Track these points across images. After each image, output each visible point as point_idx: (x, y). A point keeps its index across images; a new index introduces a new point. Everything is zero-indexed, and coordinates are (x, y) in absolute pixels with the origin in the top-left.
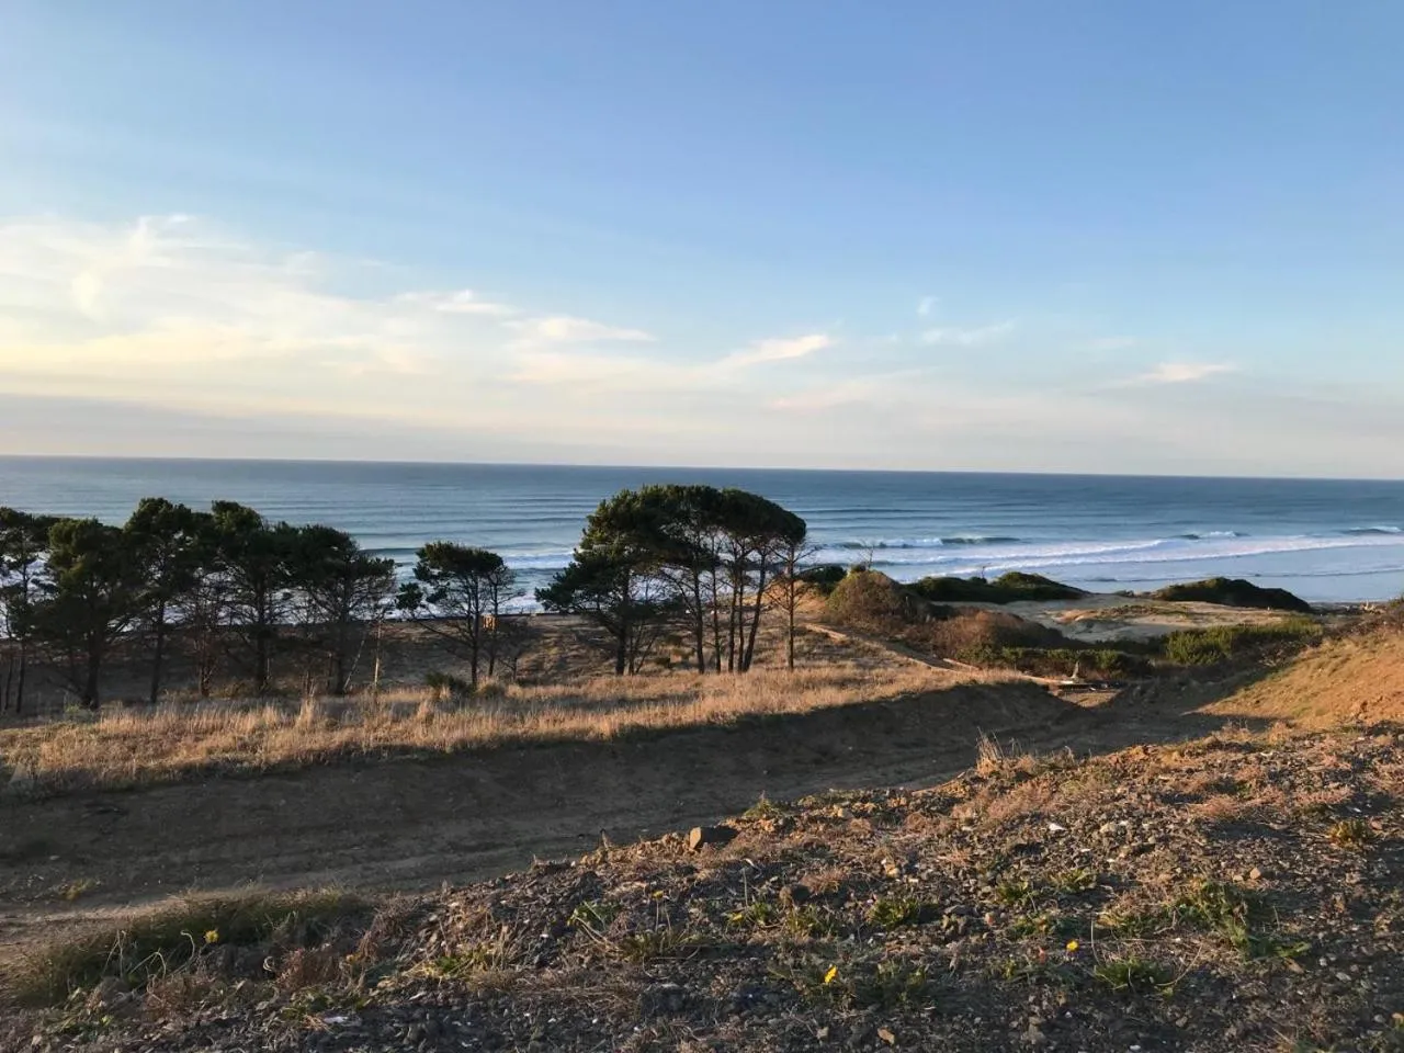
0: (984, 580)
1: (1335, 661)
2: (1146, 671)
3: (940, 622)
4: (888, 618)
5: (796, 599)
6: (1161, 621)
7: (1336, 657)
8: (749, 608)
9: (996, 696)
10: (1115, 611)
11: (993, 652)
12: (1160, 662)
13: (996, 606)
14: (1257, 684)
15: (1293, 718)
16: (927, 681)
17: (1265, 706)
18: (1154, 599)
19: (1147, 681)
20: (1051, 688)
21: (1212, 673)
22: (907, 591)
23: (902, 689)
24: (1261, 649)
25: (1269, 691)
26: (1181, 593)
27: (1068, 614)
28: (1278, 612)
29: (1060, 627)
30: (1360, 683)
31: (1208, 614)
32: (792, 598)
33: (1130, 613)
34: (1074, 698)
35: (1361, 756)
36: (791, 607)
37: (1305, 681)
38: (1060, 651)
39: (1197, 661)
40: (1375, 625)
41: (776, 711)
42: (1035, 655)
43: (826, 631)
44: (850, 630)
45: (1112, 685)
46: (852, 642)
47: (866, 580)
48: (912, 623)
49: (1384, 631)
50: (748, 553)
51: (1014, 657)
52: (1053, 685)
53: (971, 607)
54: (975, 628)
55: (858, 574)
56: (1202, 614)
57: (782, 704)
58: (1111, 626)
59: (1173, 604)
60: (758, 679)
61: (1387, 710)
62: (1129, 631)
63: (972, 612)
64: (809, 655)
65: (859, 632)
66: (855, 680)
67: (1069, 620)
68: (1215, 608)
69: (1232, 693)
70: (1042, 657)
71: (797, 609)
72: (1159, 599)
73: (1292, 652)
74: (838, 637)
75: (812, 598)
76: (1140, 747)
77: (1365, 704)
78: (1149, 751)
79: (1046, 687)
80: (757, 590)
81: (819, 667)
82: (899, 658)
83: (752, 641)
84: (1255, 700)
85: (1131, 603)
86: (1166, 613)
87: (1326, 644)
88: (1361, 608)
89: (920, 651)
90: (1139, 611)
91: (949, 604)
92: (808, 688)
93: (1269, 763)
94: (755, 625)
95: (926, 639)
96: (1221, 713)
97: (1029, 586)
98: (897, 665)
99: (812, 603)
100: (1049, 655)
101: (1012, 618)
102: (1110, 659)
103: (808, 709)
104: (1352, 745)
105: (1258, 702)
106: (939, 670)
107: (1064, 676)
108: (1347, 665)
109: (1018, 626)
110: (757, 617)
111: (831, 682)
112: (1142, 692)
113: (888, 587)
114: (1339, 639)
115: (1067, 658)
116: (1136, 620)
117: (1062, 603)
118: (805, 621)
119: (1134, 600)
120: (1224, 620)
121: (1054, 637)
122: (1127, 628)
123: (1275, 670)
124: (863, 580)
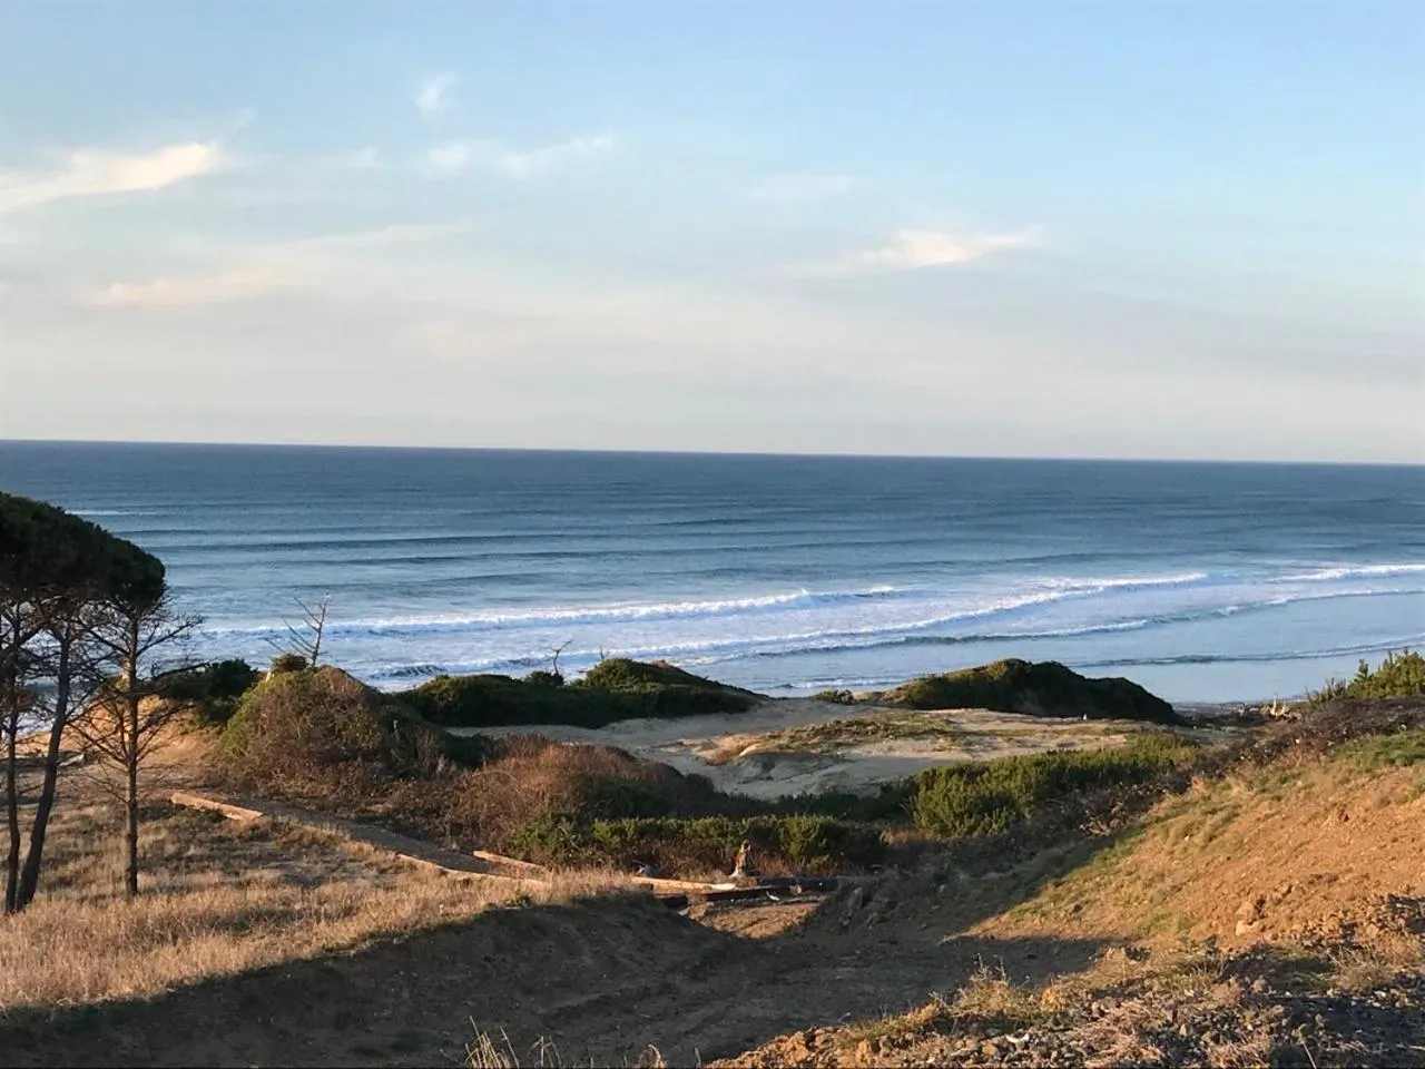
0: (559, 678)
1: (1211, 821)
2: (871, 855)
3: (466, 773)
4: (356, 771)
5: (141, 737)
6: (905, 750)
7: (1214, 812)
8: (33, 763)
9: (572, 927)
10: (817, 732)
11: (574, 831)
12: (903, 835)
13: (583, 731)
14: (1076, 874)
15: (1140, 938)
16: (425, 905)
17: (1090, 915)
18: (891, 706)
19: (875, 878)
20: (692, 900)
21: (999, 852)
22: (394, 709)
23: (372, 928)
24: (1084, 801)
25: (1099, 885)
26: (941, 693)
27: (727, 743)
28: (1119, 724)
29: (711, 772)
30: (1253, 861)
31: (993, 734)
32: (134, 736)
33: (843, 738)
34: (737, 921)
35: (1183, 1031)
36: (132, 758)
37: (1160, 862)
38: (709, 820)
39: (972, 830)
40: (1280, 746)
41: (85, 998)
42: (659, 832)
43: (216, 805)
44: (273, 800)
45: (811, 887)
46: (275, 826)
47: (305, 689)
48: (405, 776)
49: (1295, 757)
50: (28, 636)
51: (617, 839)
52: (696, 893)
53: (533, 738)
54: (538, 780)
55: (291, 676)
56: (983, 734)
57: (100, 981)
58: (810, 765)
59: (928, 714)
60: (49, 927)
61: (1300, 912)
62: (843, 774)
63: (532, 747)
64: (179, 862)
65: (292, 804)
66: (271, 914)
67: (727, 756)
68: (1004, 721)
69: (1032, 893)
70: (675, 835)
71: (146, 761)
72: (900, 705)
73: (1139, 804)
74: (243, 817)
75: (185, 733)
76: (799, 1035)
77: (1261, 902)
78: (818, 1042)
79: (680, 901)
80: (50, 724)
81: (201, 888)
82: (378, 857)
83: (38, 838)
84: (1072, 906)
85: (847, 715)
86: (914, 734)
87: (1199, 787)
88: (1264, 711)
89: (428, 836)
90: (861, 731)
91: (487, 732)
92: (163, 938)
93: (1020, 1058)
94: (47, 801)
95: (436, 812)
96: (1011, 934)
97: (649, 687)
98: (373, 872)
99: (182, 746)
100: (687, 831)
101: (613, 756)
102: (806, 834)
103: (160, 989)
104: (1170, 1008)
105: (1078, 908)
106: (462, 876)
107: (718, 874)
108: (1233, 827)
109: (625, 774)
110: (50, 782)
111: (216, 923)
112: (866, 899)
113: (353, 702)
114: (1221, 777)
115: (724, 835)
116: (856, 751)
117: (714, 721)
118: (169, 785)
119: (850, 709)
120: (1022, 744)
121: (696, 793)
122: (837, 769)
123: (1108, 841)
124: (302, 688)
